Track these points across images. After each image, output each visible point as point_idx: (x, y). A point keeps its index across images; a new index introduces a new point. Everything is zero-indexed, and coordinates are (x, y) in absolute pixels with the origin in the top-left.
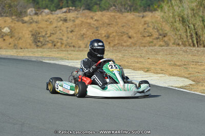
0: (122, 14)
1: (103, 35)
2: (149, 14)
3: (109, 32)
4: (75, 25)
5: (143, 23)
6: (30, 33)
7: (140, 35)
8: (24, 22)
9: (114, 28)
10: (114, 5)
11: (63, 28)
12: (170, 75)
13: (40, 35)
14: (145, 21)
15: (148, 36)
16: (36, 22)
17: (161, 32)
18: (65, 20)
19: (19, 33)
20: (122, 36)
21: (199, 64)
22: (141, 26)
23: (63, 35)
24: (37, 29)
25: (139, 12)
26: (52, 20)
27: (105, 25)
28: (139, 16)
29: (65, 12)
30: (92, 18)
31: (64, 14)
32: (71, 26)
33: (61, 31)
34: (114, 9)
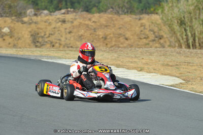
0: (119, 16)
1: (101, 37)
2: (146, 16)
3: (107, 34)
4: (73, 26)
5: (139, 25)
6: (30, 34)
7: (136, 37)
8: (23, 23)
9: (111, 29)
10: (112, 8)
11: (61, 29)
12: (162, 74)
13: (39, 36)
14: (142, 24)
15: (145, 38)
16: (36, 23)
17: (156, 34)
18: (64, 21)
19: (18, 33)
20: (119, 38)
21: (191, 64)
22: (137, 28)
23: (62, 36)
24: (36, 30)
25: (136, 15)
26: (50, 21)
27: (103, 27)
28: (136, 19)
29: (64, 13)
30: (90, 20)
31: (63, 15)
32: (70, 28)
33: (59, 32)
34: (111, 11)
